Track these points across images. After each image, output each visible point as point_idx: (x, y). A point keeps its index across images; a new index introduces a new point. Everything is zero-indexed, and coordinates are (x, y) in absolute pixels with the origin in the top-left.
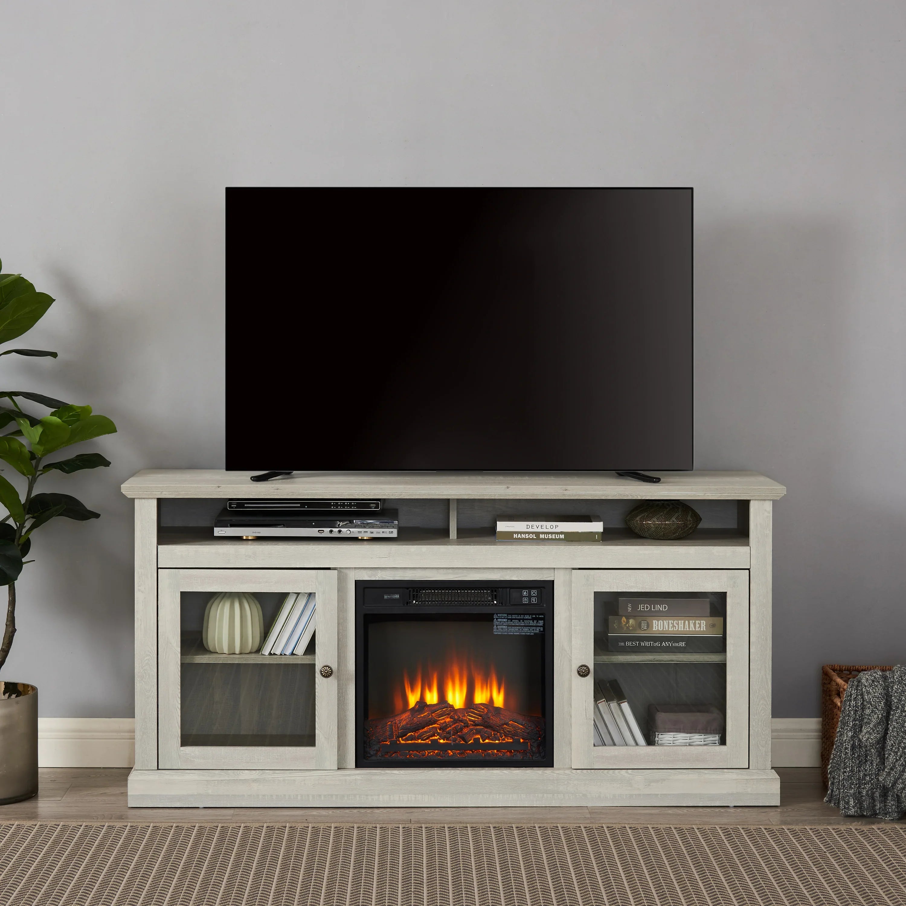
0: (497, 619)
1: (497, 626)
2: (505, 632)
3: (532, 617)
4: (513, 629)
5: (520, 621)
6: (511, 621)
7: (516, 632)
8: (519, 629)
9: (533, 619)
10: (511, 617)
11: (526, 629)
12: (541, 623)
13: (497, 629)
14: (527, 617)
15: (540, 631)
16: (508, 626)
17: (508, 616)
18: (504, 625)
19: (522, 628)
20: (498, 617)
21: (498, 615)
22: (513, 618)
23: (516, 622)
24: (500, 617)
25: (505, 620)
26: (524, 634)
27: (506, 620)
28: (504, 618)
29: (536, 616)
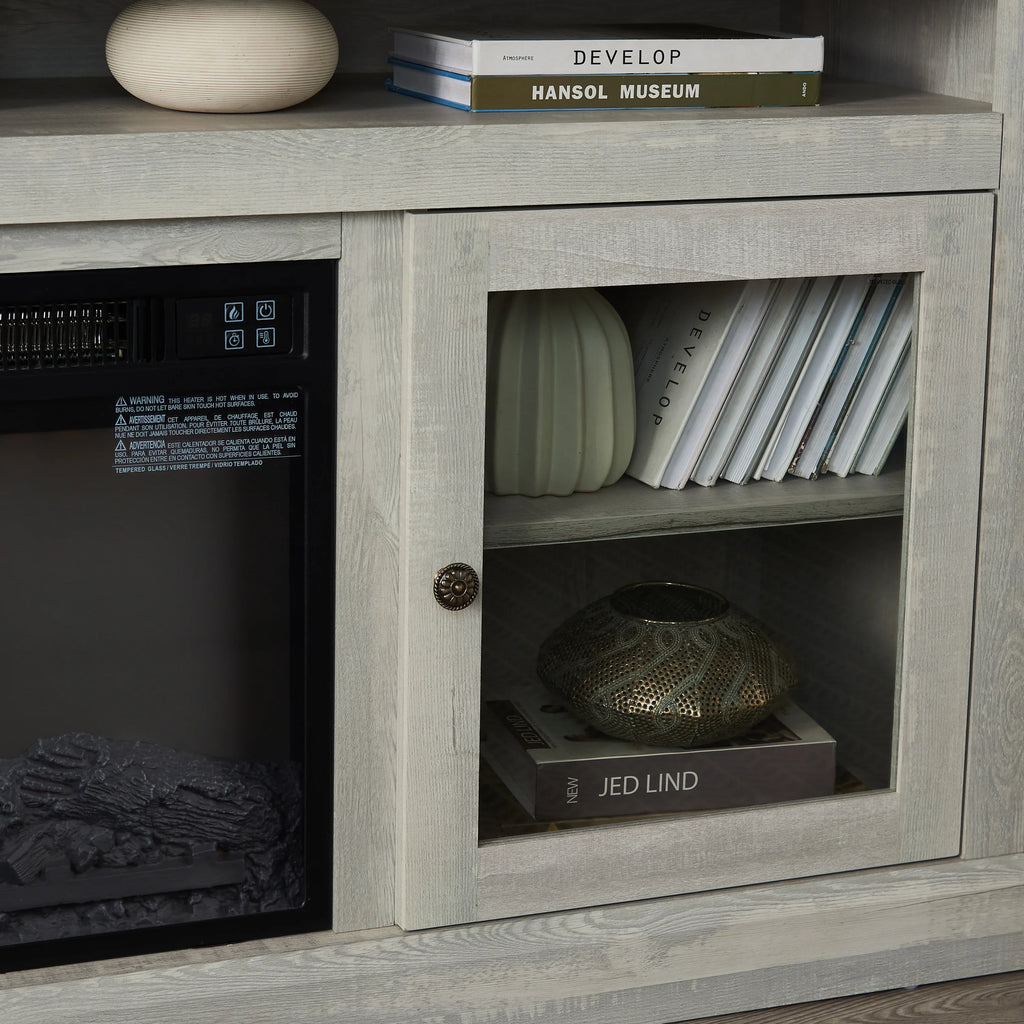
0: (127, 416)
1: (127, 441)
2: (160, 463)
3: (256, 400)
4: (187, 451)
5: (211, 419)
6: (181, 420)
7: (200, 461)
8: (209, 449)
9: (260, 408)
10: (179, 407)
11: (233, 447)
12: (289, 419)
13: (129, 452)
14: (238, 400)
15: (285, 450)
16: (168, 439)
17: (167, 402)
18: (155, 438)
19: (221, 443)
20: (131, 410)
21: (133, 401)
22: (186, 407)
23: (200, 424)
24: (140, 409)
25: (156, 419)
26: (230, 465)
27: (162, 418)
28: (155, 413)
29: (270, 396)
